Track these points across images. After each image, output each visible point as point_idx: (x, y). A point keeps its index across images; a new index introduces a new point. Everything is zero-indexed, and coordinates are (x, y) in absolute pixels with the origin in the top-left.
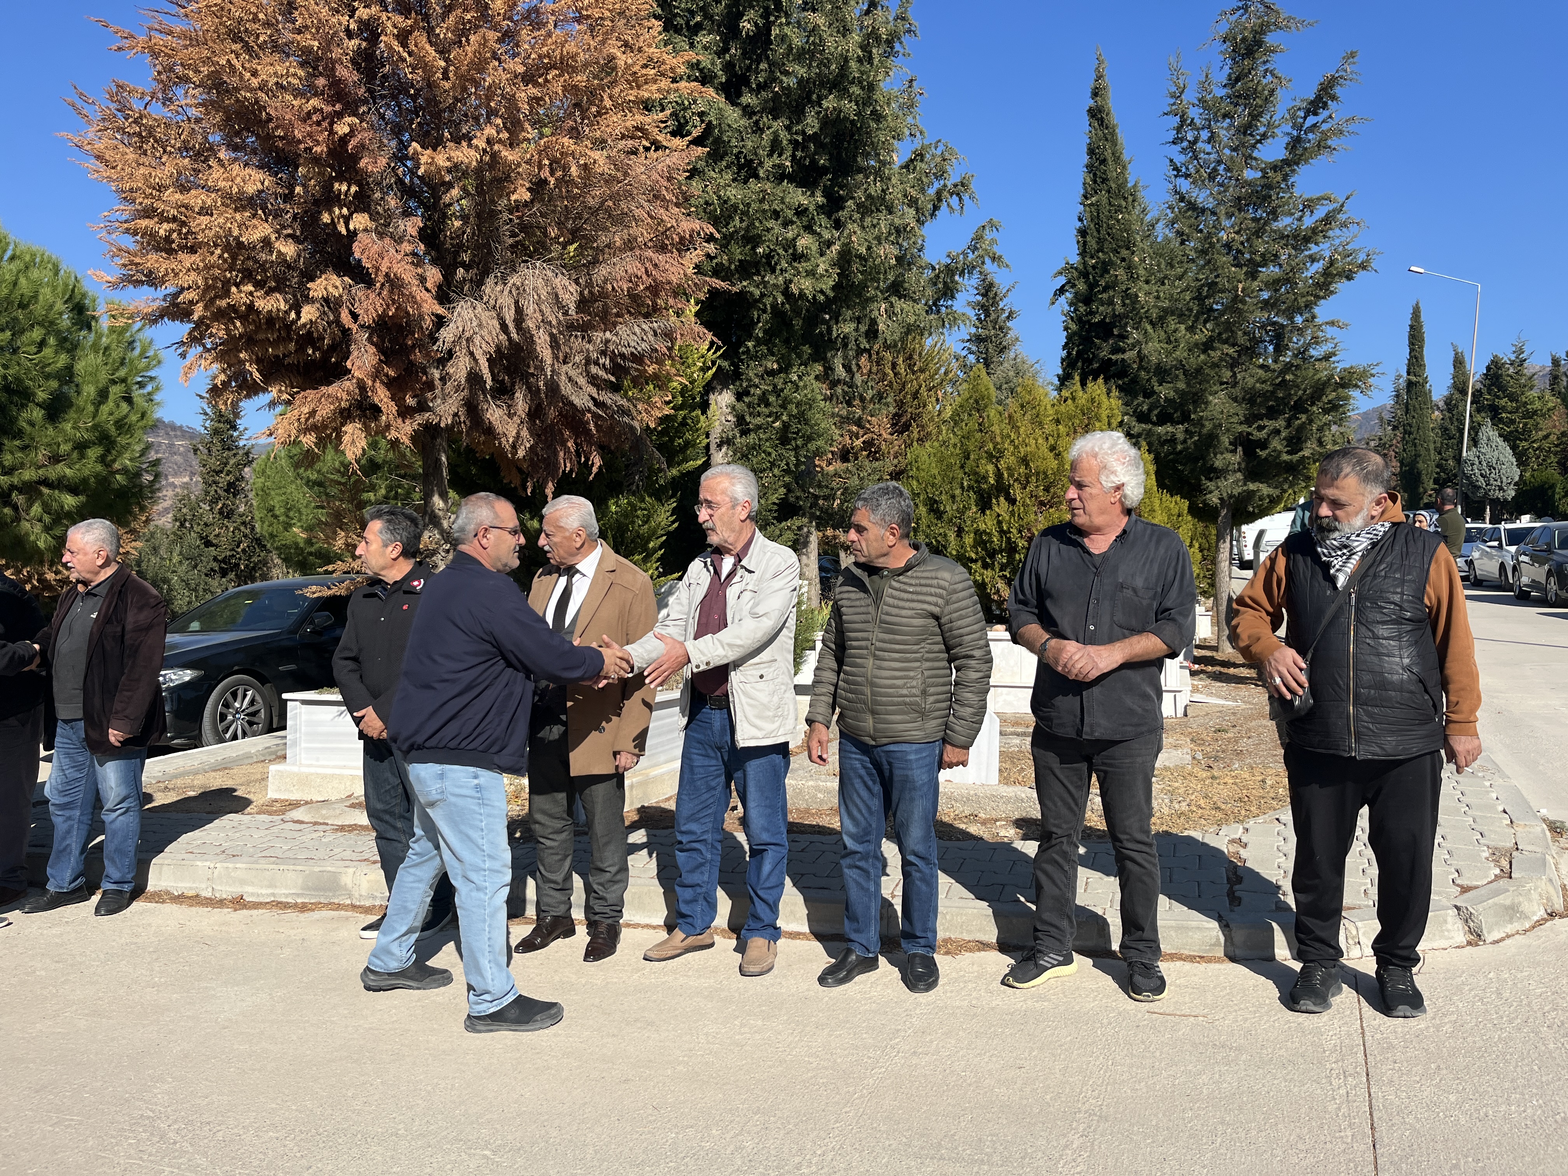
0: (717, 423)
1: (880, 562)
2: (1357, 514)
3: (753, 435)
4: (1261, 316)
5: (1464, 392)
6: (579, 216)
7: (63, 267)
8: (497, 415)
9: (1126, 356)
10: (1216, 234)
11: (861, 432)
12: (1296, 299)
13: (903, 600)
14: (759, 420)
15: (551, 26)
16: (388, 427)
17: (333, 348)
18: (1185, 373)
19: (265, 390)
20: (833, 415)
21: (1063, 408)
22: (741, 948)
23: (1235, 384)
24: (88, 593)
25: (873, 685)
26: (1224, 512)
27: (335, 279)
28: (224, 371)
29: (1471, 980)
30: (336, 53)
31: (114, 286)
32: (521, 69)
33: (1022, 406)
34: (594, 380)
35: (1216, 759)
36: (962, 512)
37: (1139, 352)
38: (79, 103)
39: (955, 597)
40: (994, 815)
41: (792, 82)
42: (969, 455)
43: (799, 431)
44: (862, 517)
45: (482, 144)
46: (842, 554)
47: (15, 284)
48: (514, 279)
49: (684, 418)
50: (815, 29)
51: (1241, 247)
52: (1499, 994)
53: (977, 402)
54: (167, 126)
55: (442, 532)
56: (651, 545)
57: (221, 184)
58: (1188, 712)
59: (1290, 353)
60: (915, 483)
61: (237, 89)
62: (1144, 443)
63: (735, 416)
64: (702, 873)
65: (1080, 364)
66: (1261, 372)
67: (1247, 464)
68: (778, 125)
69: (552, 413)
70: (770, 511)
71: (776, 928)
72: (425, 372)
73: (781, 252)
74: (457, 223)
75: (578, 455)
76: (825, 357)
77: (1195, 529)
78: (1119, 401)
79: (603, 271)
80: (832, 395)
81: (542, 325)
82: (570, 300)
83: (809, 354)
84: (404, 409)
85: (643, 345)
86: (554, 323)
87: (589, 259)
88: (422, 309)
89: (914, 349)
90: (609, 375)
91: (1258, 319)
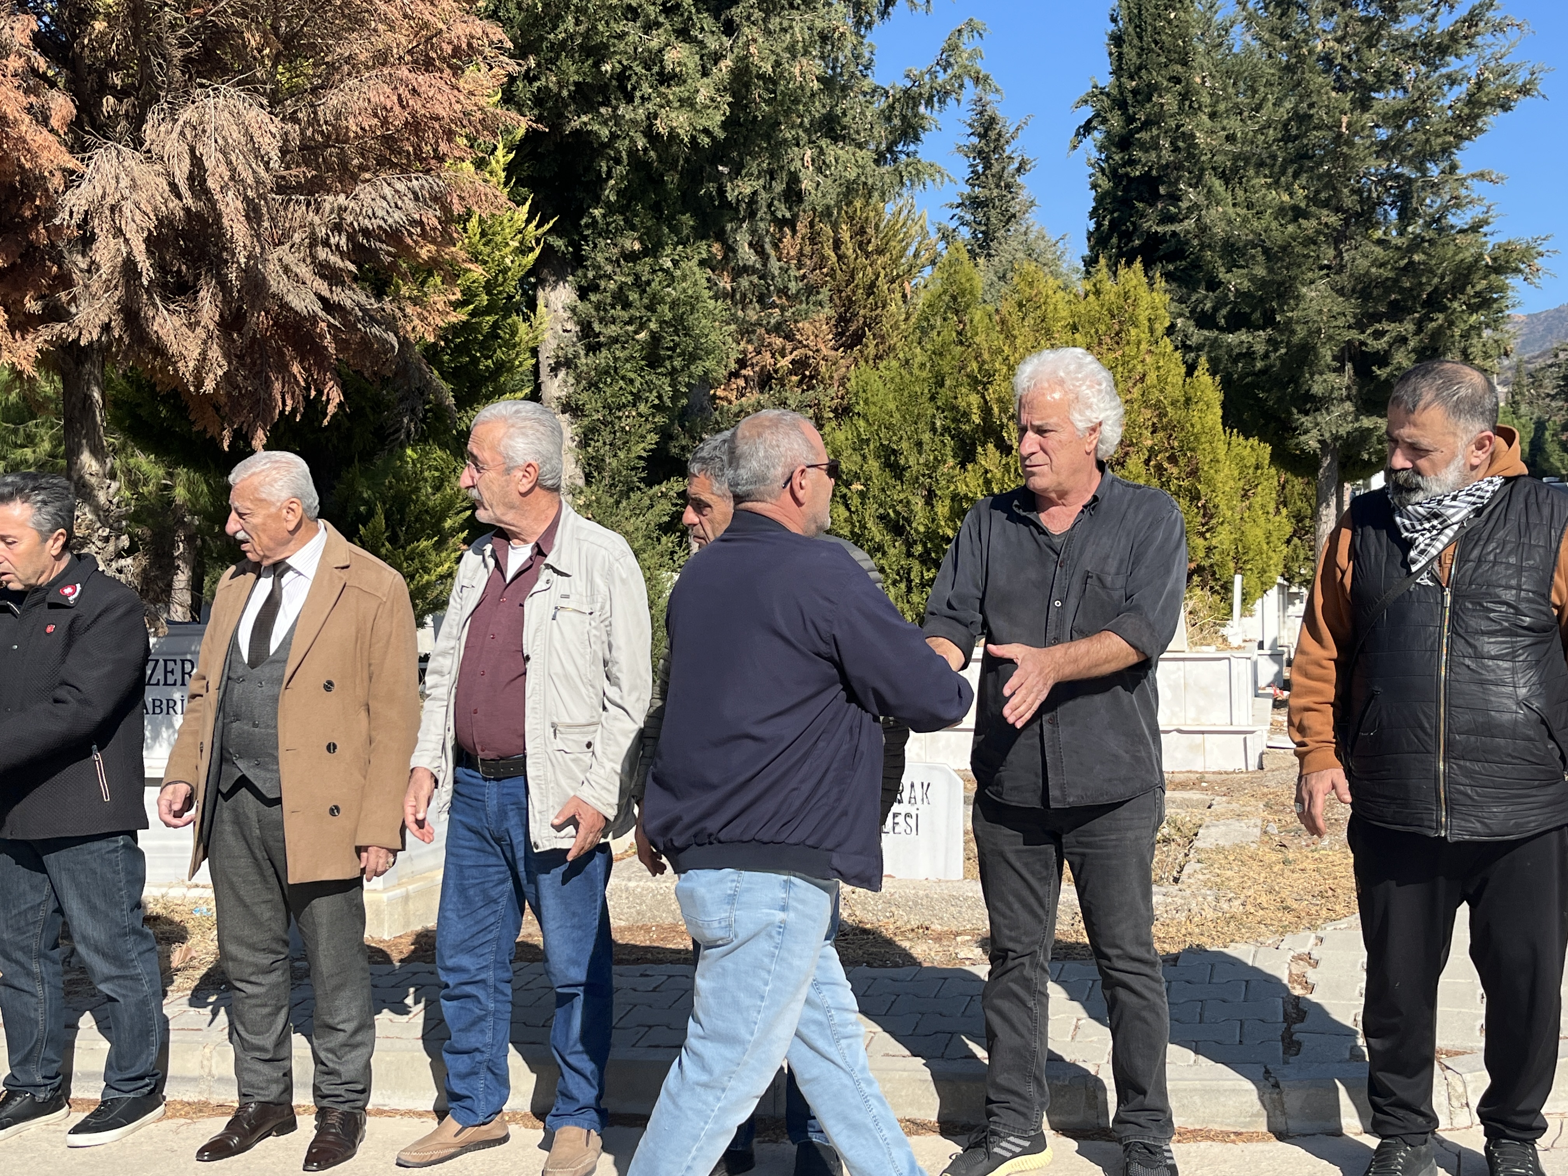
0: (547, 335)
2: (1447, 464)
3: (604, 352)
4: (1376, 165)
8: (169, 326)
9: (1177, 227)
10: (1306, 42)
11: (789, 346)
12: (1428, 140)
14: (613, 330)
18: (1266, 251)
23: (1340, 269)
26: (1326, 462)
33: (1020, 305)
34: (323, 270)
35: (1298, 833)
36: (933, 466)
37: (1198, 220)
40: (954, 926)
42: (943, 380)
43: (677, 345)
48: (187, 114)
49: (495, 326)
51: (1346, 62)
53: (954, 298)
55: (97, 509)
56: (448, 523)
58: (1265, 762)
59: (1421, 222)
60: (862, 423)
62: (1206, 360)
63: (578, 323)
64: (482, 1031)
65: (1114, 240)
66: (1378, 250)
67: (1359, 391)
69: (260, 320)
70: (634, 468)
72: (59, 260)
73: (639, 69)
74: (100, 26)
75: (308, 389)
76: (723, 231)
77: (1283, 488)
78: (1168, 296)
79: (333, 99)
80: (733, 290)
81: (231, 184)
82: (271, 148)
83: (692, 227)
84: (22, 318)
85: (397, 215)
86: (250, 181)
87: (317, 81)
88: (43, 161)
89: (867, 218)
90: (348, 263)
91: (1373, 170)
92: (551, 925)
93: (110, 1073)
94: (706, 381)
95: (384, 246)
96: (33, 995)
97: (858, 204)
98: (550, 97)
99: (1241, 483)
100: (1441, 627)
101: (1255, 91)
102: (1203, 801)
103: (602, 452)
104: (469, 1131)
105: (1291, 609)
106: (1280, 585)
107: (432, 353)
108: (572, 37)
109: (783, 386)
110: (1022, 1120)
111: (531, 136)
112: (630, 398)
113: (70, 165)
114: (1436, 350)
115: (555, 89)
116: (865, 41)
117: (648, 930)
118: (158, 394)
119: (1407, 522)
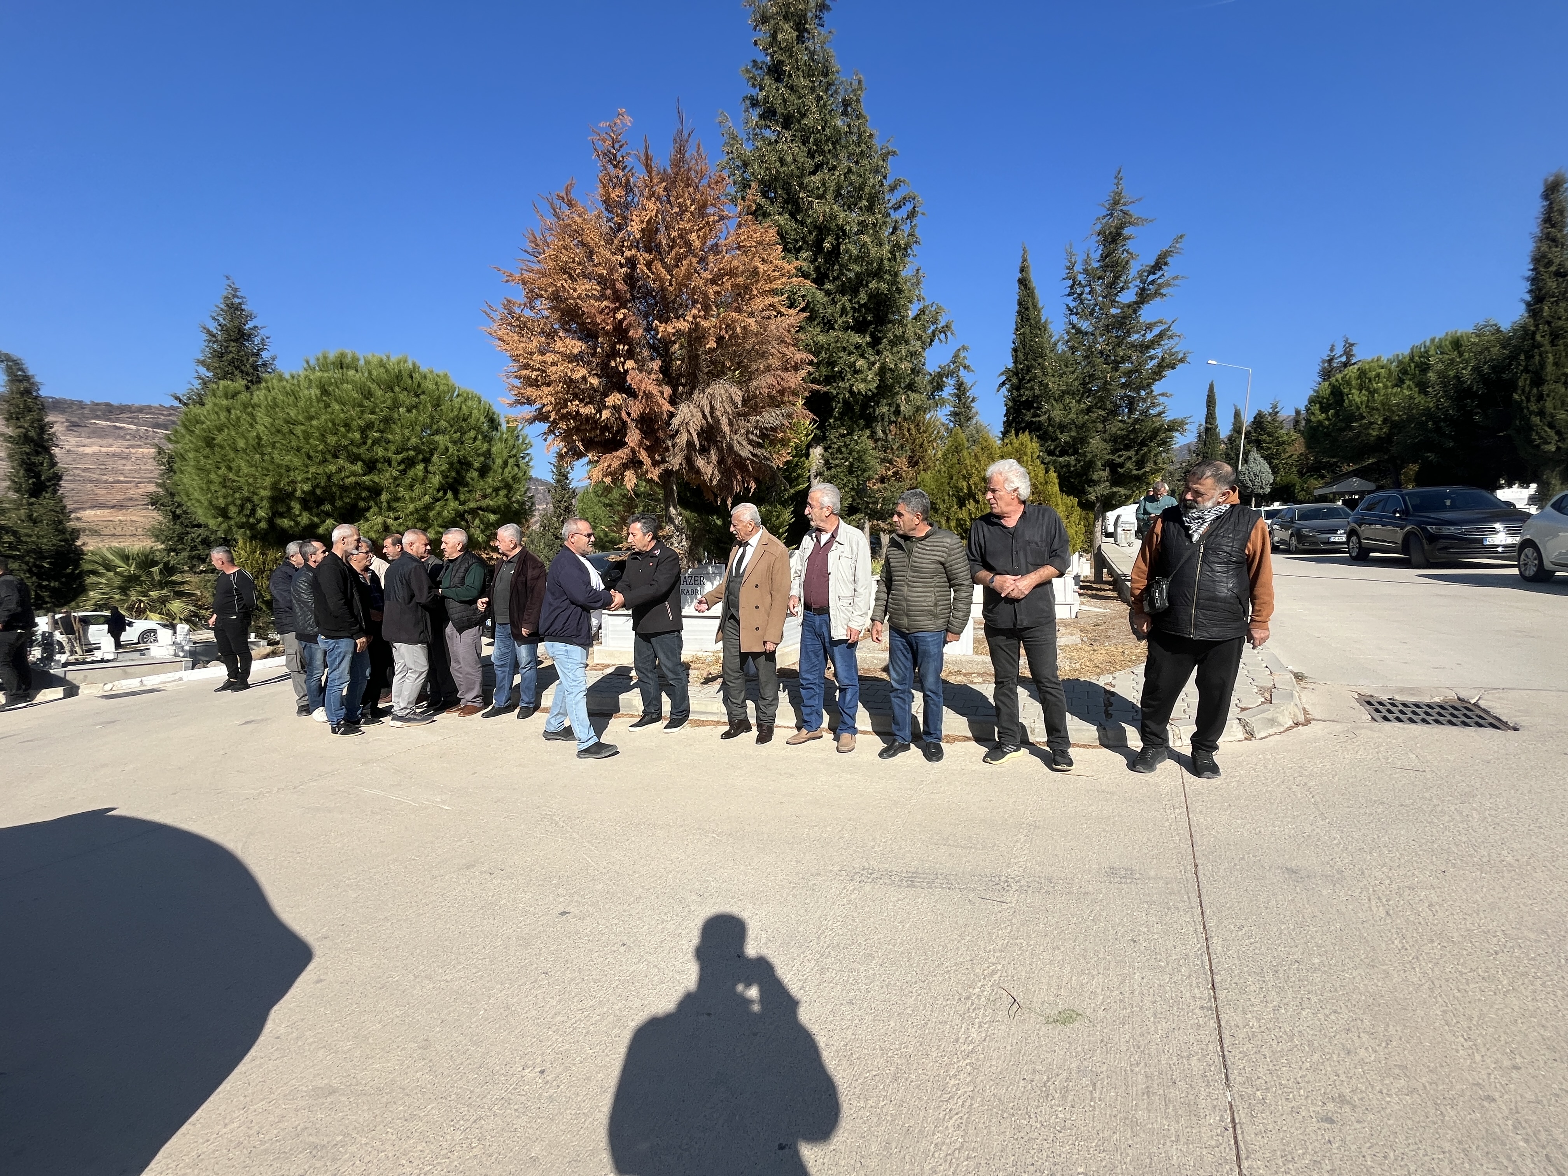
0: (814, 464)
1: (911, 534)
3: (833, 470)
4: (1120, 392)
5: (1240, 433)
6: (741, 355)
7: (483, 399)
8: (702, 463)
9: (1041, 419)
10: (1094, 346)
11: (891, 467)
12: (1141, 381)
14: (837, 462)
15: (724, 253)
16: (647, 471)
17: (618, 432)
18: (1076, 427)
19: (585, 455)
20: (876, 458)
21: (1005, 449)
22: (837, 739)
23: (1105, 431)
24: (509, 561)
25: (907, 600)
26: (1098, 505)
27: (618, 396)
28: (565, 446)
29: (1247, 759)
30: (615, 277)
31: (511, 405)
32: (710, 277)
33: (982, 449)
34: (750, 442)
35: (1095, 640)
36: (949, 509)
37: (1048, 416)
38: (488, 311)
39: (952, 552)
40: (970, 671)
41: (851, 275)
42: (952, 477)
43: (859, 466)
44: (901, 508)
45: (690, 319)
46: (882, 534)
47: (460, 409)
48: (709, 390)
49: (797, 462)
50: (864, 245)
51: (1109, 353)
52: (1265, 767)
53: (956, 448)
54: (533, 321)
55: (675, 526)
56: (781, 530)
57: (562, 349)
58: (1078, 615)
59: (1138, 413)
61: (566, 299)
62: (1052, 467)
63: (823, 460)
65: (1014, 425)
66: (1120, 424)
67: (1112, 477)
68: (845, 299)
69: (730, 461)
72: (666, 442)
73: (848, 369)
74: (678, 363)
75: (744, 483)
76: (873, 426)
78: (1037, 444)
79: (755, 383)
80: (876, 447)
81: (724, 414)
82: (738, 400)
83: (864, 425)
84: (655, 462)
85: (774, 422)
86: (731, 412)
87: (749, 377)
88: (665, 409)
89: (921, 420)
90: (759, 439)
91: (1119, 394)
92: (838, 665)
94: (869, 479)
95: (771, 433)
97: (919, 414)
107: (782, 470)
111: (812, 392)
116: (925, 355)
118: (698, 486)
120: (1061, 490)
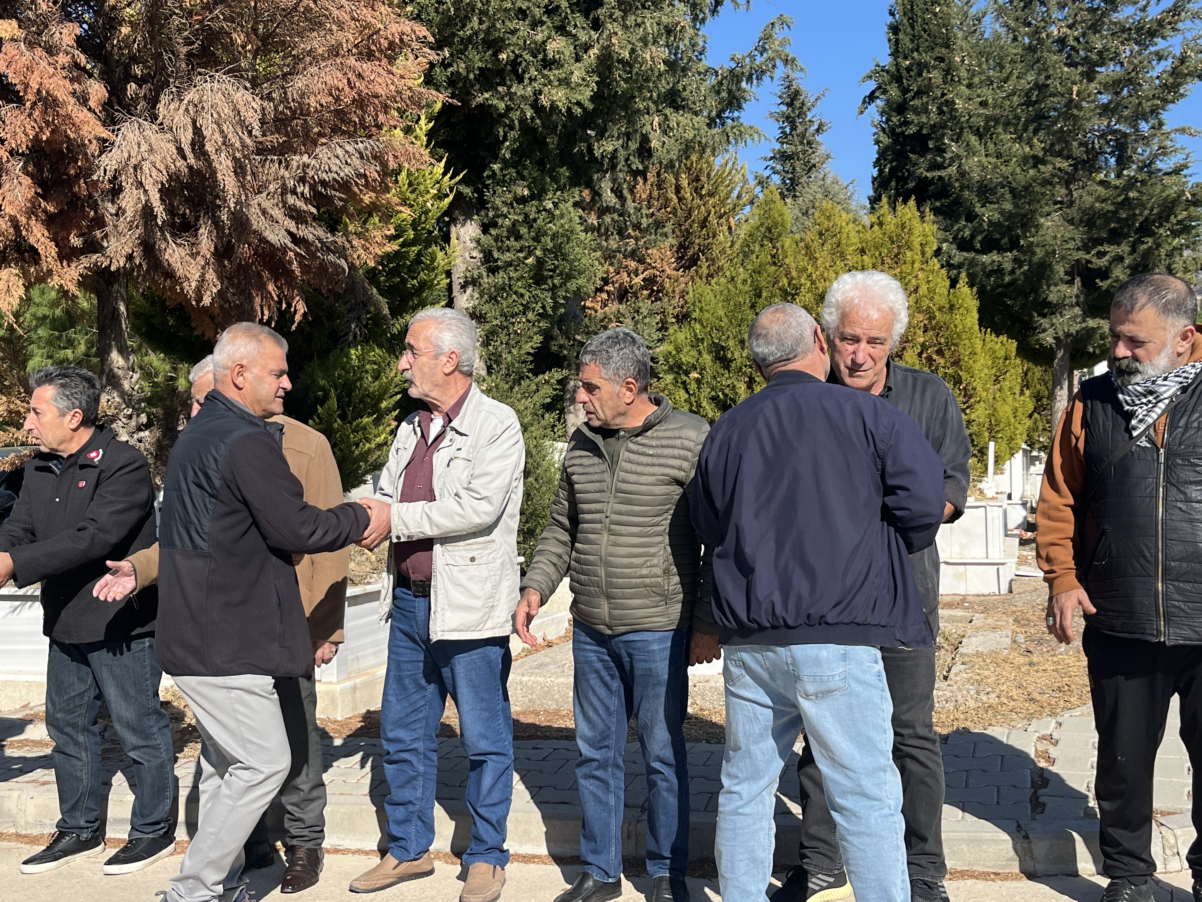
0: (458, 261)
2: (1159, 352)
3: (501, 273)
4: (1099, 124)
6: (272, 19)
8: (177, 255)
9: (943, 173)
10: (1045, 28)
11: (641, 268)
12: (1140, 103)
13: (638, 464)
14: (508, 256)
16: (50, 272)
18: (1012, 191)
21: (868, 236)
23: (1071, 203)
25: (608, 564)
26: (1060, 354)
33: (821, 234)
34: (291, 212)
35: (1040, 642)
37: (959, 167)
43: (556, 267)
48: (191, 95)
49: (419, 254)
51: (1075, 44)
53: (769, 230)
55: (123, 394)
56: (384, 405)
58: (1013, 587)
59: (1134, 167)
60: (698, 326)
62: (965, 275)
63: (480, 252)
64: (414, 788)
65: (893, 184)
66: (1100, 189)
67: (1086, 297)
69: (245, 250)
70: (524, 362)
71: (503, 851)
72: (95, 206)
73: (528, 57)
74: (125, 30)
75: (280, 302)
76: (591, 180)
77: (1026, 374)
78: (936, 227)
79: (299, 83)
80: (599, 225)
81: (223, 147)
82: (253, 119)
83: (568, 177)
84: (68, 250)
85: (347, 170)
86: (238, 145)
87: (286, 70)
88: (84, 132)
89: (701, 169)
90: (310, 207)
91: (1096, 127)
93: (135, 820)
94: (579, 295)
95: (337, 194)
96: (79, 759)
97: (694, 158)
98: (460, 80)
99: (994, 370)
100: (1158, 478)
101: (1002, 67)
102: (967, 617)
103: (500, 349)
104: (405, 865)
105: (1033, 469)
106: (1024, 450)
107: (372, 275)
108: (476, 33)
109: (637, 298)
110: (828, 861)
111: (447, 108)
112: (521, 308)
113: (104, 135)
114: (1147, 266)
115: (464, 74)
116: (700, 33)
117: (537, 714)
118: (167, 308)
119: (1128, 398)
120: (982, 322)
